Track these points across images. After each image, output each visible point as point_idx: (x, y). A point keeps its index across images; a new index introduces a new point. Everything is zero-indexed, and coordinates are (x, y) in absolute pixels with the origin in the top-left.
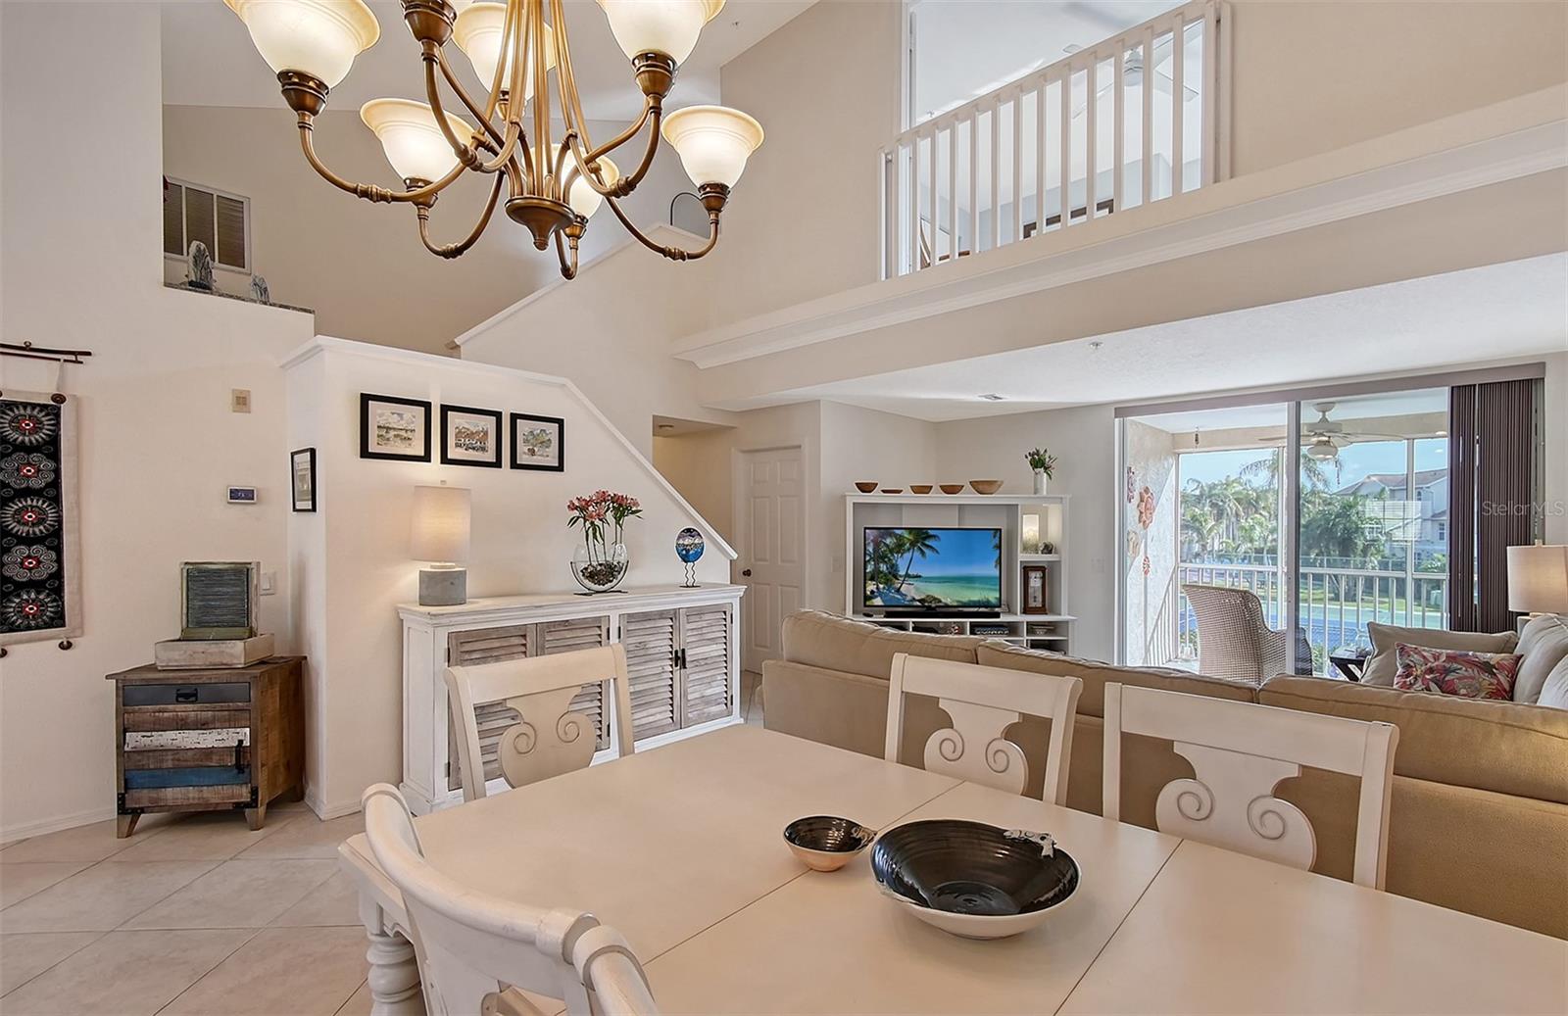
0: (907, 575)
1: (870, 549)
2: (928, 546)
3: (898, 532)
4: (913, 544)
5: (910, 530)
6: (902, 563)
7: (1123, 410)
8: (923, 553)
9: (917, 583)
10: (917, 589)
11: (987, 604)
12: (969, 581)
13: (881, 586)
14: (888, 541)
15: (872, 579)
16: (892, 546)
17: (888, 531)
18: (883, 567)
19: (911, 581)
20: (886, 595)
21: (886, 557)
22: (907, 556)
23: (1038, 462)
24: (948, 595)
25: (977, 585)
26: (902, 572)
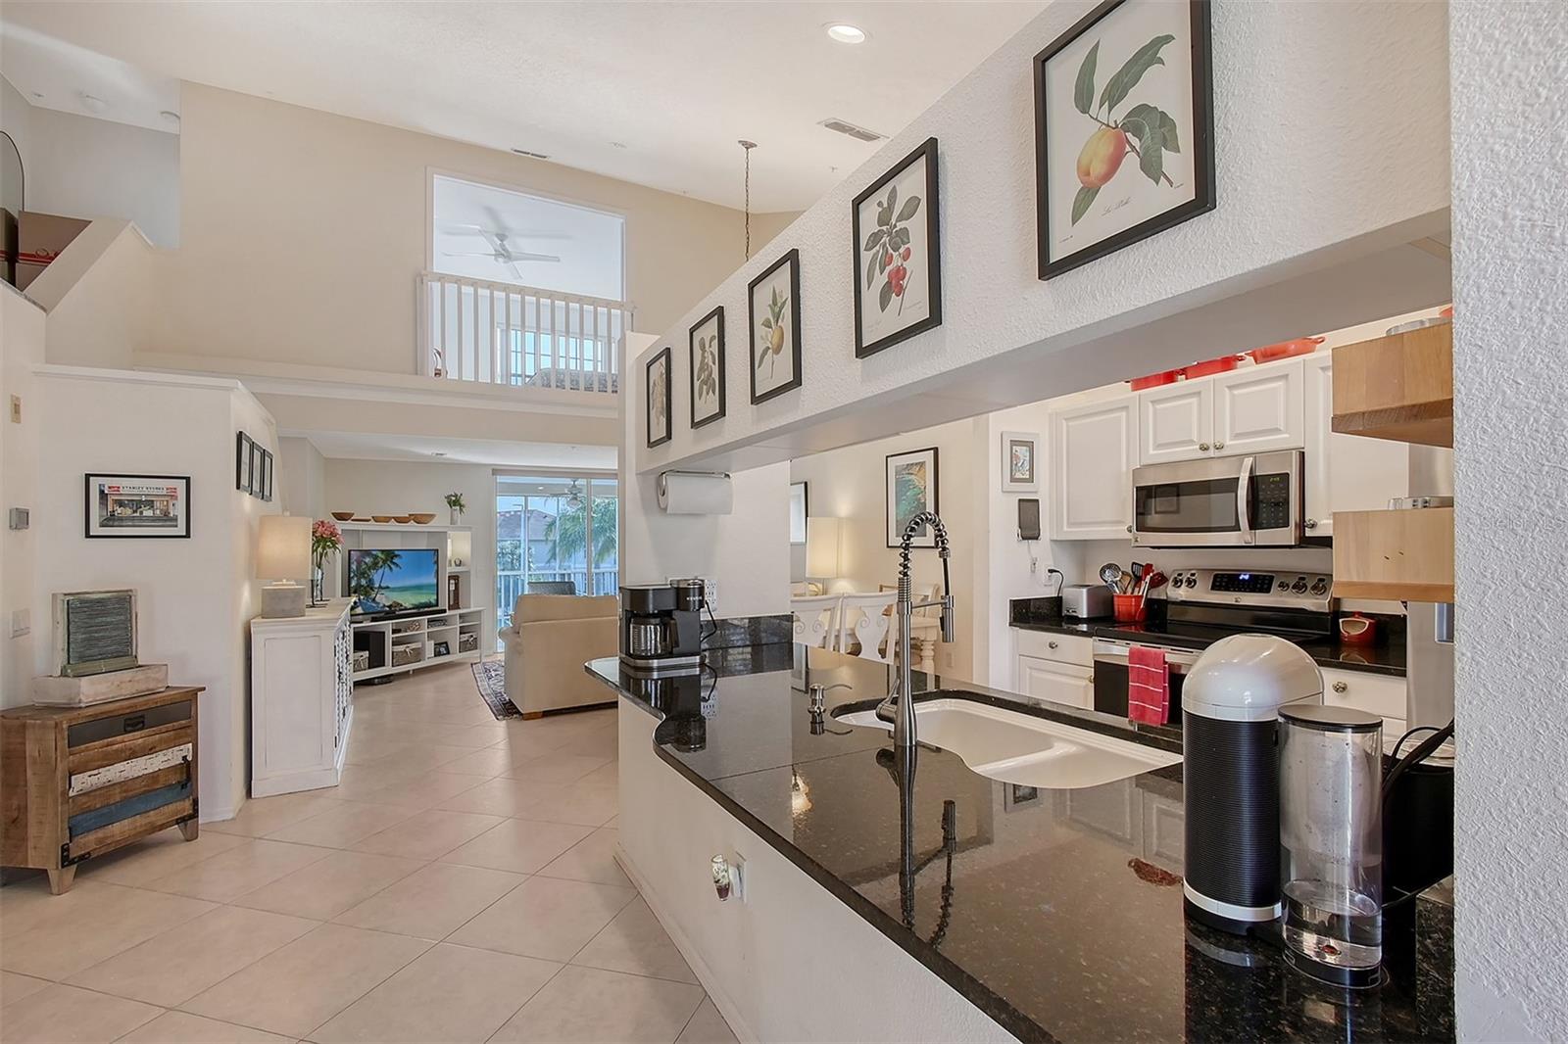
0: (380, 587)
1: (354, 567)
2: (394, 563)
3: (374, 552)
4: (384, 562)
5: (383, 551)
6: (376, 576)
7: (497, 471)
8: (391, 568)
9: (387, 593)
10: (386, 597)
11: (429, 605)
12: (419, 588)
13: (362, 597)
14: (367, 560)
15: (355, 592)
16: (370, 564)
17: (368, 553)
18: (363, 582)
19: (383, 591)
20: (366, 604)
21: (365, 573)
22: (380, 571)
23: (455, 502)
24: (408, 600)
25: (424, 591)
26: (377, 585)
